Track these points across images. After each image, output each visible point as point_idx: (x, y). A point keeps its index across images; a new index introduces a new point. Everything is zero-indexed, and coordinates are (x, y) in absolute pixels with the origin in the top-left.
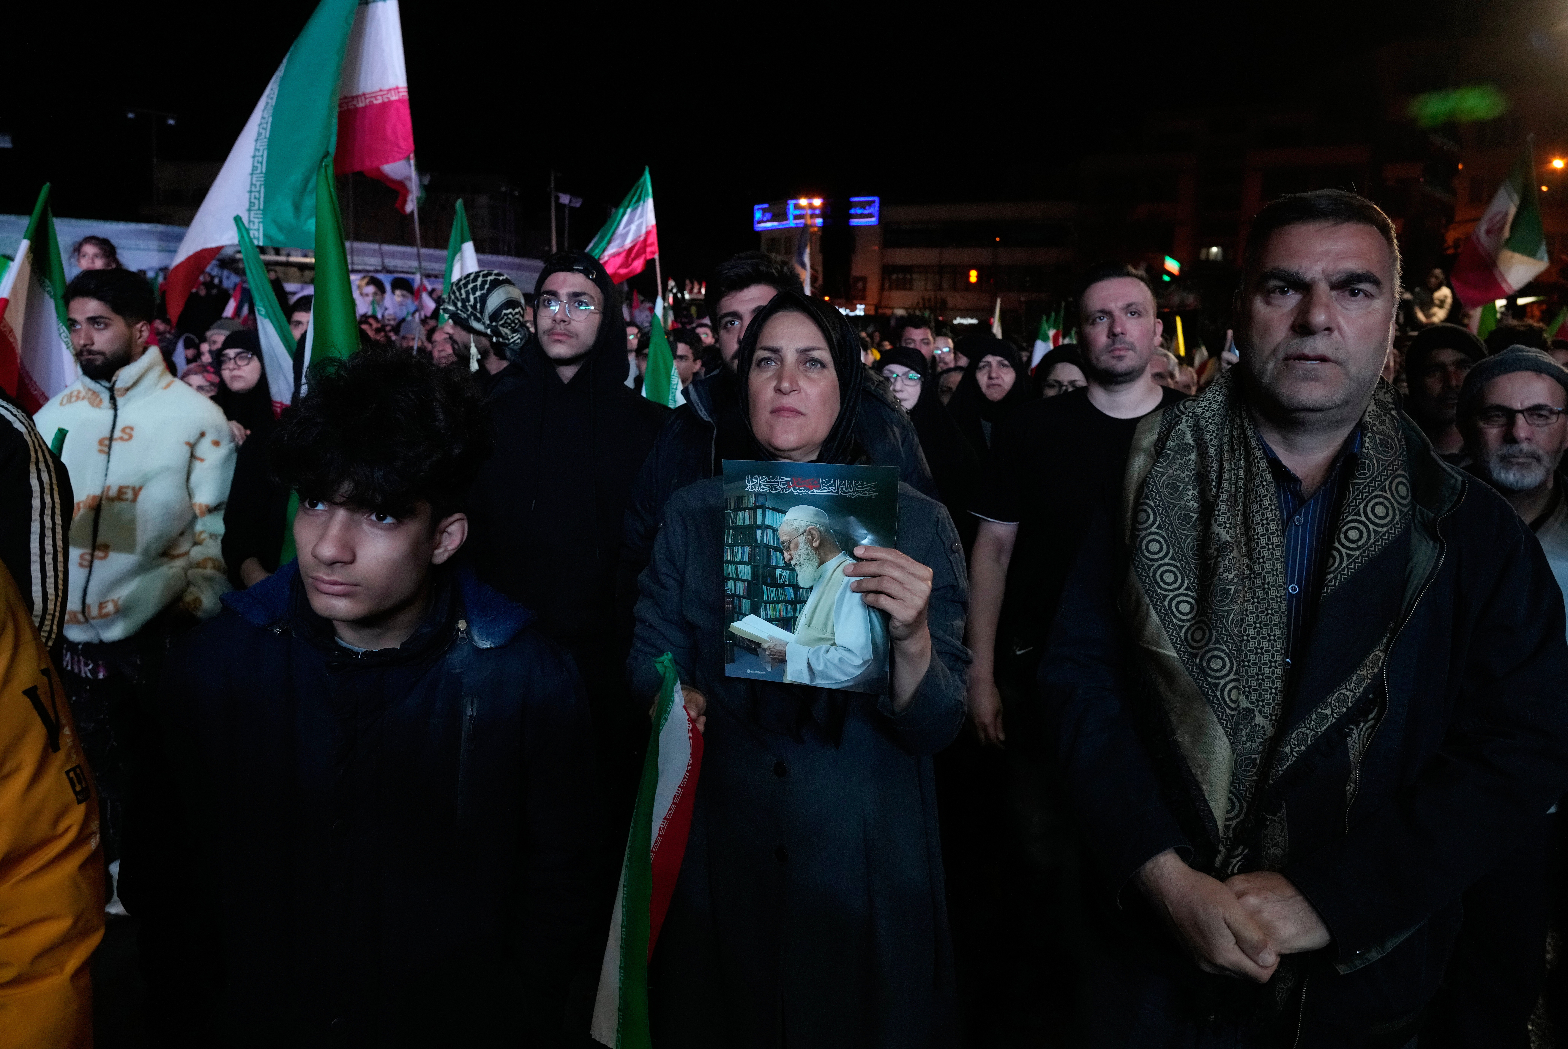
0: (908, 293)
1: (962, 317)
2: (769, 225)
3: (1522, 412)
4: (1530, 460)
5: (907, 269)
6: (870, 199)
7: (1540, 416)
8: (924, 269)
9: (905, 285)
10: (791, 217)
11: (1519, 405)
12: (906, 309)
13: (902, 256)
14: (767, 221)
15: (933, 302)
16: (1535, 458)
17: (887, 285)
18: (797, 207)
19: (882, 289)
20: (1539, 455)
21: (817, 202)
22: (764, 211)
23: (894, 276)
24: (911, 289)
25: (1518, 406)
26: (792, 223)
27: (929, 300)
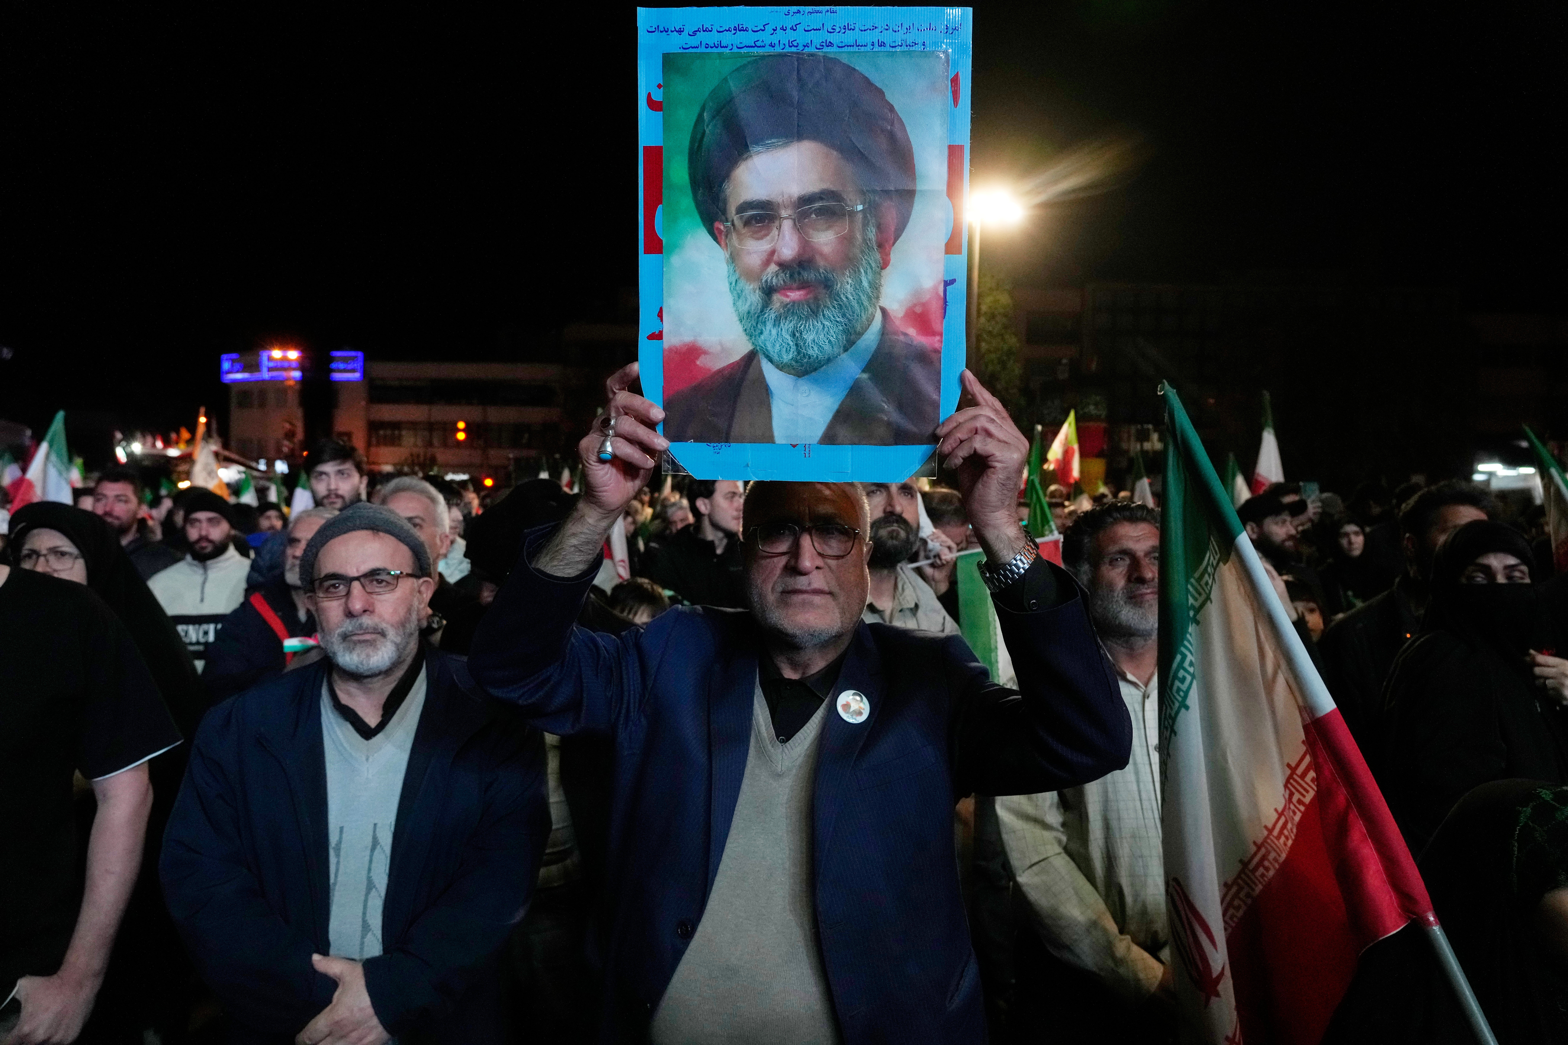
0: (396, 449)
1: (454, 472)
2: (239, 376)
3: (357, 579)
4: (374, 636)
5: (396, 426)
6: (353, 353)
7: (380, 582)
8: (413, 426)
9: (394, 441)
10: (265, 370)
11: (355, 570)
12: (395, 465)
13: (389, 412)
14: (237, 372)
15: (422, 459)
16: (379, 633)
17: (374, 440)
18: (270, 359)
19: (369, 445)
20: (382, 629)
21: (293, 355)
22: (232, 361)
23: (381, 432)
24: (400, 445)
25: (353, 572)
26: (266, 375)
27: (418, 456)
